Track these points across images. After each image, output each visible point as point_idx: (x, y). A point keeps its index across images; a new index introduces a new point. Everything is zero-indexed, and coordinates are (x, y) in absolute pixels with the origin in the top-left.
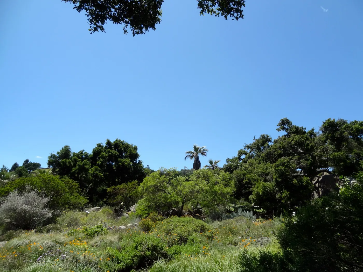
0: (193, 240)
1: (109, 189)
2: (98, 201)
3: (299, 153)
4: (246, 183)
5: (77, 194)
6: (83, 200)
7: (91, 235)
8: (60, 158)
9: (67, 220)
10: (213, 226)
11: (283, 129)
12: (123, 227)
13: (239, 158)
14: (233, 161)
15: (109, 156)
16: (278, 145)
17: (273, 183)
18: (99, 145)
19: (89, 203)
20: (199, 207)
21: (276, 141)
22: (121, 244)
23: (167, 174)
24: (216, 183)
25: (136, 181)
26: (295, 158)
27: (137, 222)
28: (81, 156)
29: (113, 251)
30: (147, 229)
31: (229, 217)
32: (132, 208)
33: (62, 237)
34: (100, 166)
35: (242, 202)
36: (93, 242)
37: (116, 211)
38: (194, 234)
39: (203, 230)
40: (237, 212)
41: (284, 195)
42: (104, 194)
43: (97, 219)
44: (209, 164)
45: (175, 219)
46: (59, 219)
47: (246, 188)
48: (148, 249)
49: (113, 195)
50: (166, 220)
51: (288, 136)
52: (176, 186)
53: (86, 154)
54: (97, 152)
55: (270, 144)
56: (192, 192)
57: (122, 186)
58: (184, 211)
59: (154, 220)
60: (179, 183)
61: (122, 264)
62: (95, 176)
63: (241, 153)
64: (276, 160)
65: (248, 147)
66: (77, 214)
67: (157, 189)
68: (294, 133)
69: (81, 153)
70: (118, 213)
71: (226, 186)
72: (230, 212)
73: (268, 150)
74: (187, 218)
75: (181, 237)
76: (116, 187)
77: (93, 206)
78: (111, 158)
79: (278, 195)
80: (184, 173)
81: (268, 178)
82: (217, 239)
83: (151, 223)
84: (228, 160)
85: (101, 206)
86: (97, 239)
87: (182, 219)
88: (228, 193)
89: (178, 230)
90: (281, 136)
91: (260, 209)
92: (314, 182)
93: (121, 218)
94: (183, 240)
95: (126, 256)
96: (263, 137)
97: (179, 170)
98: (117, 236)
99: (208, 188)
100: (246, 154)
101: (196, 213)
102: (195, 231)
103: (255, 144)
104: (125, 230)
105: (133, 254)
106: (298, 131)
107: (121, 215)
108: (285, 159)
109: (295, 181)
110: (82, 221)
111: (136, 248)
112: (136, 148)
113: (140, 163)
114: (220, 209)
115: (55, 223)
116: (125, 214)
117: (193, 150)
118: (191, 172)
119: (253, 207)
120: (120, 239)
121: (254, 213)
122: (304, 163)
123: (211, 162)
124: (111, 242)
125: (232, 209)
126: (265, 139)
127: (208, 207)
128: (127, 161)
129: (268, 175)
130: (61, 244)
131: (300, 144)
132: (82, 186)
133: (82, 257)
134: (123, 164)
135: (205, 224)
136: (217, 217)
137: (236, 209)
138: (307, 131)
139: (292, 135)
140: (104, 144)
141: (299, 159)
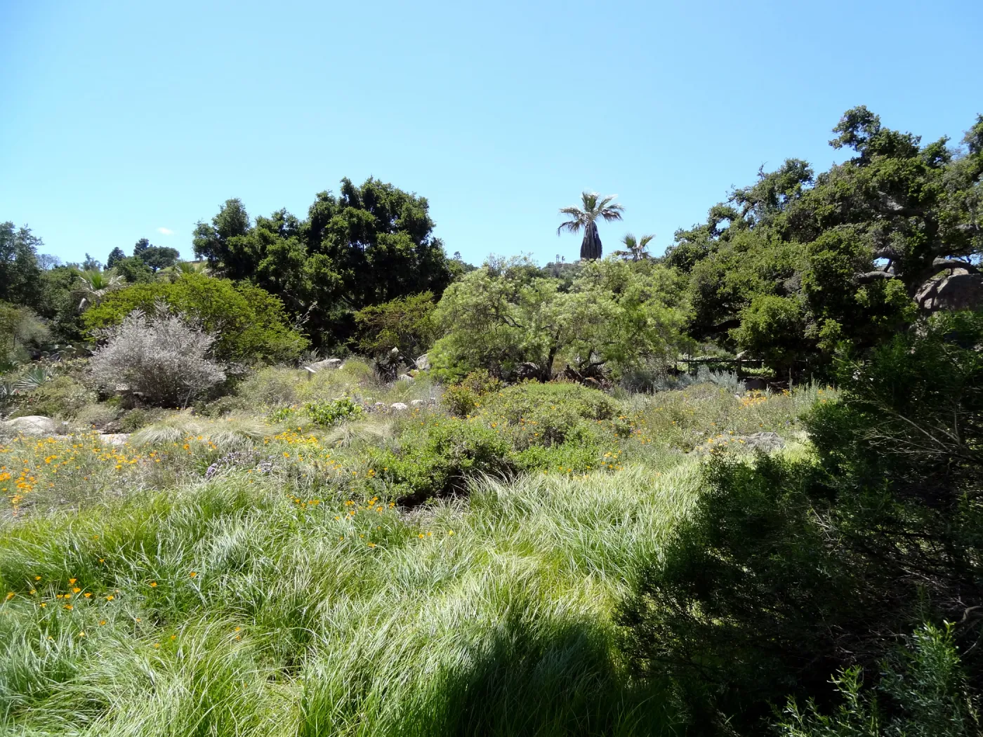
0: (579, 436)
1: (359, 315)
2: (332, 343)
3: (890, 214)
4: (725, 298)
5: (280, 326)
6: (295, 340)
7: (325, 422)
8: (224, 233)
9: (264, 387)
10: (630, 405)
11: (851, 140)
12: (400, 406)
13: (712, 229)
14: (692, 238)
15: (352, 225)
16: (830, 188)
17: (802, 298)
18: (325, 198)
19: (310, 348)
20: (594, 359)
21: (822, 180)
22: (398, 443)
23: (511, 274)
24: (644, 297)
25: (429, 294)
26: (876, 227)
27: (437, 395)
28: (280, 226)
29: (381, 457)
30: (463, 409)
31: (672, 386)
32: (422, 362)
33: (256, 423)
34: (332, 253)
35: (711, 350)
36: (331, 437)
37: (380, 368)
38: (582, 424)
39: (604, 413)
40: (694, 374)
41: (825, 330)
42: (346, 327)
43: (337, 386)
44: (624, 248)
45: (532, 387)
46: (243, 386)
47: (725, 312)
48: (468, 454)
49: (372, 330)
50: (510, 390)
51: (864, 161)
52: (536, 306)
53: (292, 222)
54: (321, 218)
55: (806, 186)
56: (578, 320)
57: (391, 306)
58: (554, 370)
59: (480, 390)
60: (543, 297)
61: (405, 485)
62: (320, 279)
63: (718, 214)
64: (818, 232)
65: (741, 197)
66: (284, 375)
67: (482, 315)
68: (881, 152)
69: (280, 217)
70: (386, 374)
71: (670, 304)
72: (677, 372)
73: (799, 204)
74: (565, 386)
75: (548, 428)
76: (378, 309)
77: (322, 355)
78: (358, 230)
79: (810, 330)
80: (554, 271)
81: (788, 283)
82: (641, 436)
83: (472, 395)
84: (679, 235)
85: (342, 357)
86: (341, 430)
87: (549, 386)
88: (674, 324)
89: (542, 413)
90: (840, 163)
91: (758, 365)
92: (919, 296)
93: (393, 385)
94: (554, 436)
95: (415, 469)
96: (791, 166)
97: (541, 264)
98: (388, 425)
99: (620, 310)
100: (732, 217)
101: (588, 374)
102: (585, 415)
103: (762, 187)
104: (407, 413)
105: (430, 463)
106: (895, 146)
107: (395, 377)
108: (844, 231)
109: (862, 294)
110: (298, 392)
111: (439, 449)
112: (423, 204)
113: (436, 244)
114: (649, 366)
115: (235, 394)
116: (404, 376)
117: (580, 207)
118: (576, 267)
119: (739, 362)
120: (397, 431)
121: (742, 376)
122: (898, 242)
123: (630, 242)
124: (376, 439)
125: (684, 367)
126: (796, 173)
127: (620, 359)
128: (400, 240)
129: (789, 274)
130: (255, 440)
131: (895, 186)
132: (290, 307)
133: (309, 468)
134: (391, 248)
135: (610, 400)
136: (643, 384)
137: (694, 366)
138: (923, 146)
139: (875, 158)
140: (337, 194)
141: (887, 230)
